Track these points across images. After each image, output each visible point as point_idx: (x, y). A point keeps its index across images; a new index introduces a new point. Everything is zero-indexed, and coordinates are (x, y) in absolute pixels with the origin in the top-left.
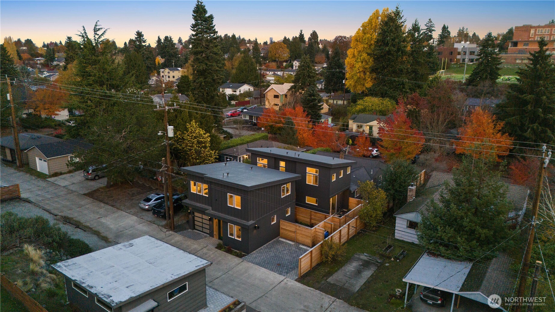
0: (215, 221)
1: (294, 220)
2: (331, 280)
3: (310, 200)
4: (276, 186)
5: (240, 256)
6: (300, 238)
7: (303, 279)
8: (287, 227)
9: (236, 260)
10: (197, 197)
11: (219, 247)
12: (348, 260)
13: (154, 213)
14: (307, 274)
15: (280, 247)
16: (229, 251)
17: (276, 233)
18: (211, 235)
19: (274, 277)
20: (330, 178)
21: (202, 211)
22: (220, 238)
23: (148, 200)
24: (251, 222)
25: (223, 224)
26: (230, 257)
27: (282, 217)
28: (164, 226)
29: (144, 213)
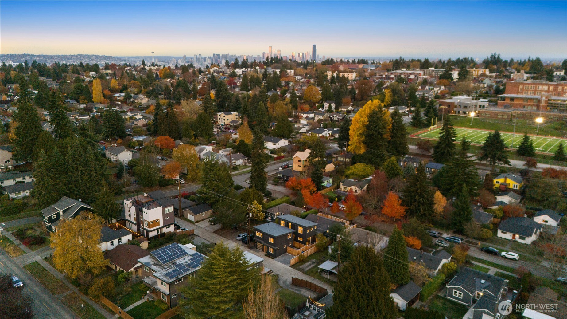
0: (265, 246)
1: (293, 247)
2: (301, 267)
3: (300, 239)
4: (286, 235)
5: (273, 259)
6: (294, 253)
7: (291, 266)
8: (289, 249)
9: (272, 260)
10: (258, 237)
11: (266, 255)
12: (308, 261)
13: (242, 242)
14: (293, 265)
15: (286, 256)
16: (269, 257)
17: (285, 251)
18: (263, 251)
19: (283, 265)
20: (307, 231)
21: (260, 243)
22: (266, 252)
23: (239, 236)
24: (276, 248)
25: (267, 248)
26: (269, 259)
27: (288, 246)
28: (247, 247)
29: (238, 241)
